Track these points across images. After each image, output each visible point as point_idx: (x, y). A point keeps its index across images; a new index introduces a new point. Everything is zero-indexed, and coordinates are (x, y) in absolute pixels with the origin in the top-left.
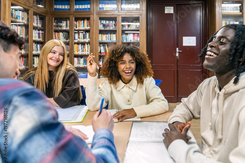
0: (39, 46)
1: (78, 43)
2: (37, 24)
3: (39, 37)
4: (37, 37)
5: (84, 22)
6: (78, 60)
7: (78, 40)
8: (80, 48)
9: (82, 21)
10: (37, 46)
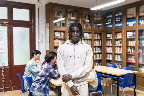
0: (99, 48)
1: (118, 47)
2: (98, 37)
3: (99, 44)
4: (98, 44)
5: (120, 34)
6: (118, 57)
7: (118, 45)
8: (118, 50)
9: (119, 34)
10: (98, 48)
